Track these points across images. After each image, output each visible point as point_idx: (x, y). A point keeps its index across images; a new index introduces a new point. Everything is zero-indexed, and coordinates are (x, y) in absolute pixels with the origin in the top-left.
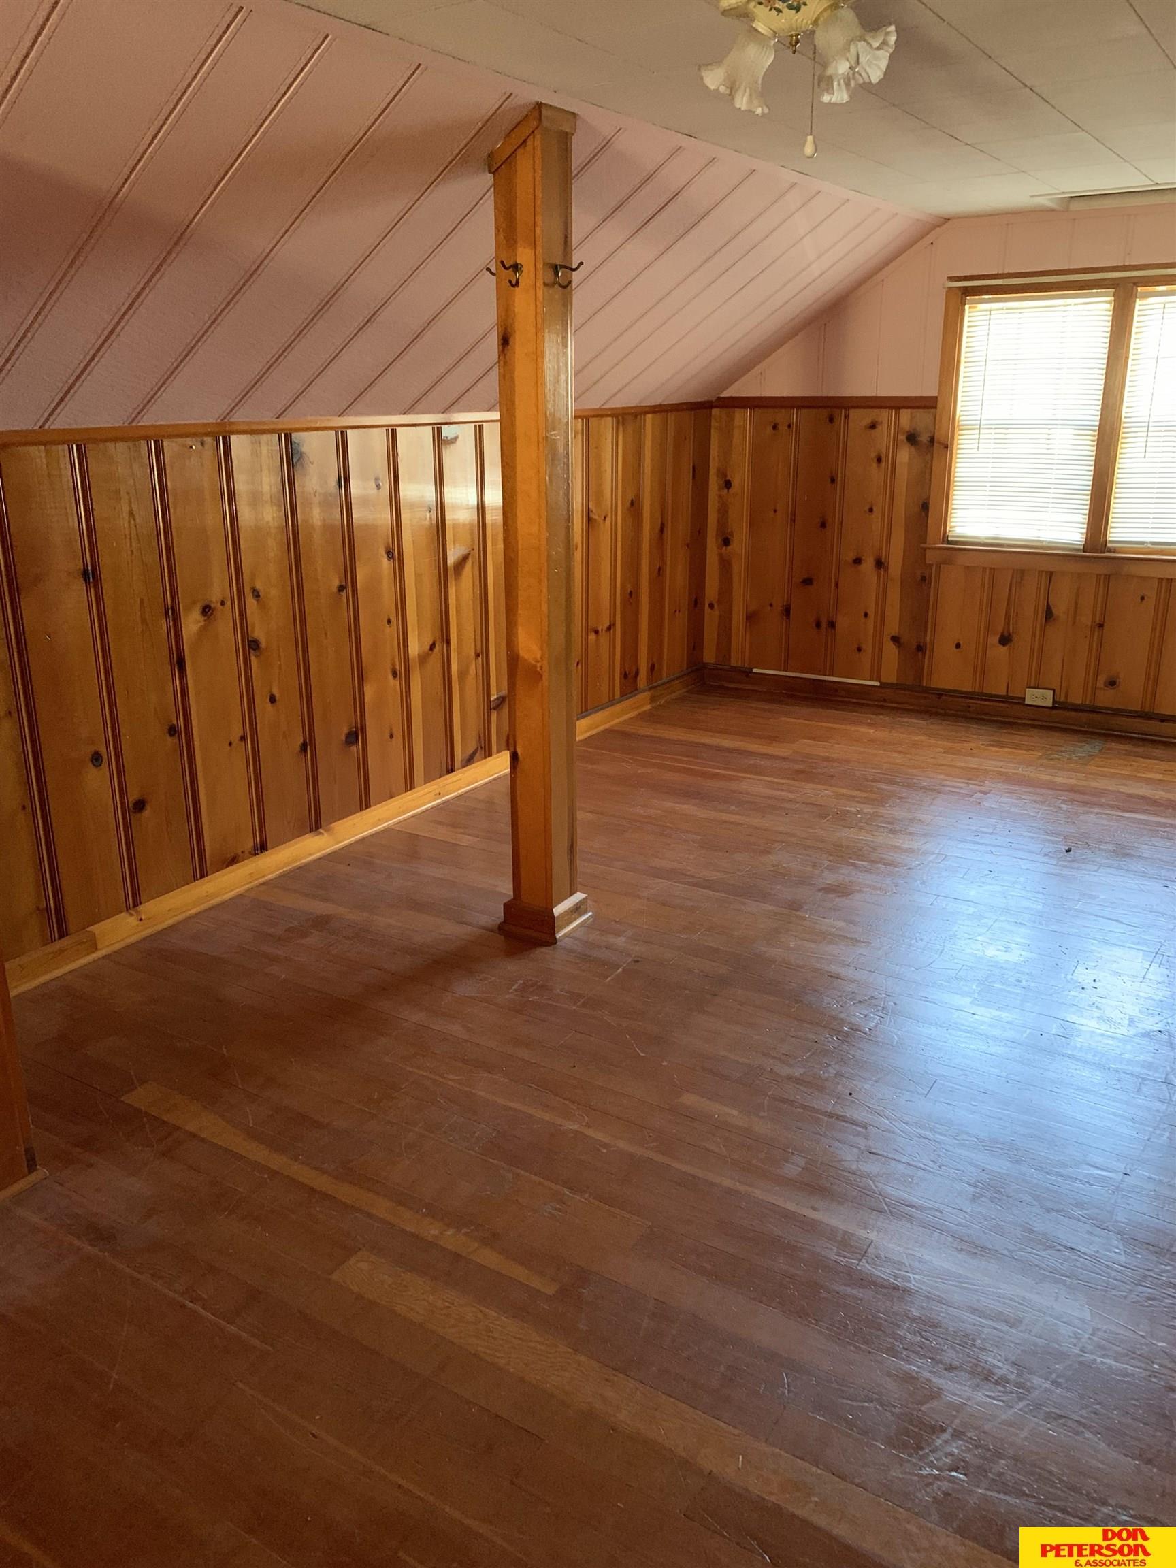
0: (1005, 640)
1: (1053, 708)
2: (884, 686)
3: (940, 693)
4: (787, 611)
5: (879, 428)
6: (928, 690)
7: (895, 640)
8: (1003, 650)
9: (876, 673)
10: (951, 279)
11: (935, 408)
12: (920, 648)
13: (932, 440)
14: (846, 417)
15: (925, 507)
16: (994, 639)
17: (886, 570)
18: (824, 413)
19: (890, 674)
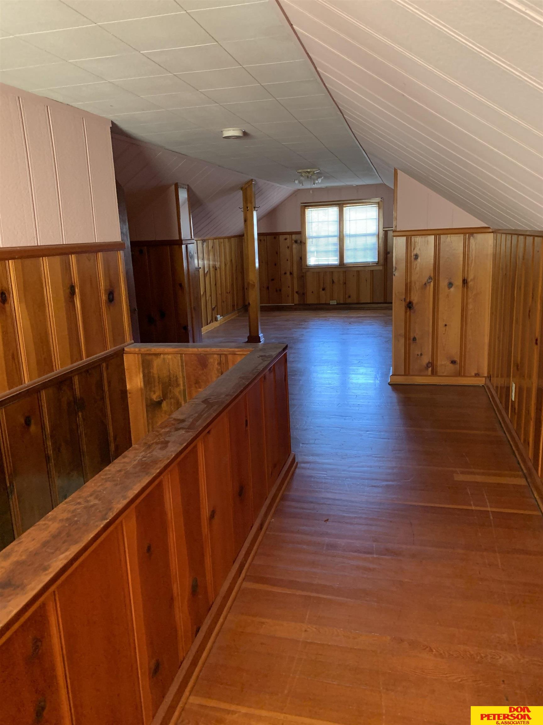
0: (324, 289)
1: (337, 305)
2: (295, 305)
3: (309, 305)
4: (268, 288)
5: (288, 239)
6: (307, 304)
7: (297, 292)
8: (323, 292)
9: (293, 302)
10: (302, 203)
11: (301, 234)
12: (303, 294)
13: (301, 242)
14: (279, 237)
15: (301, 258)
16: (321, 290)
17: (293, 275)
18: (273, 237)
19: (296, 302)
